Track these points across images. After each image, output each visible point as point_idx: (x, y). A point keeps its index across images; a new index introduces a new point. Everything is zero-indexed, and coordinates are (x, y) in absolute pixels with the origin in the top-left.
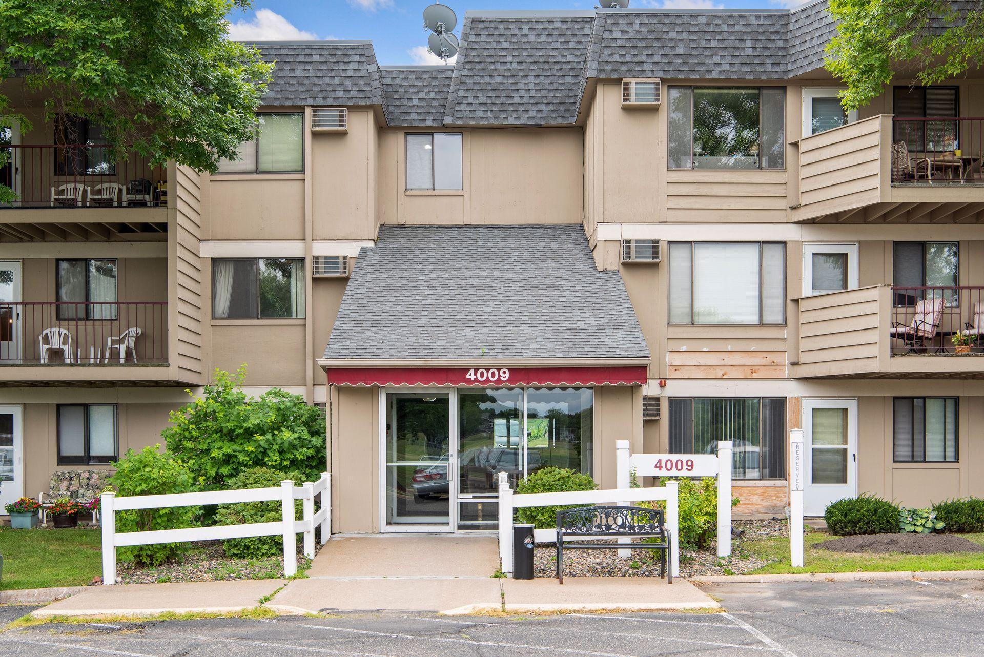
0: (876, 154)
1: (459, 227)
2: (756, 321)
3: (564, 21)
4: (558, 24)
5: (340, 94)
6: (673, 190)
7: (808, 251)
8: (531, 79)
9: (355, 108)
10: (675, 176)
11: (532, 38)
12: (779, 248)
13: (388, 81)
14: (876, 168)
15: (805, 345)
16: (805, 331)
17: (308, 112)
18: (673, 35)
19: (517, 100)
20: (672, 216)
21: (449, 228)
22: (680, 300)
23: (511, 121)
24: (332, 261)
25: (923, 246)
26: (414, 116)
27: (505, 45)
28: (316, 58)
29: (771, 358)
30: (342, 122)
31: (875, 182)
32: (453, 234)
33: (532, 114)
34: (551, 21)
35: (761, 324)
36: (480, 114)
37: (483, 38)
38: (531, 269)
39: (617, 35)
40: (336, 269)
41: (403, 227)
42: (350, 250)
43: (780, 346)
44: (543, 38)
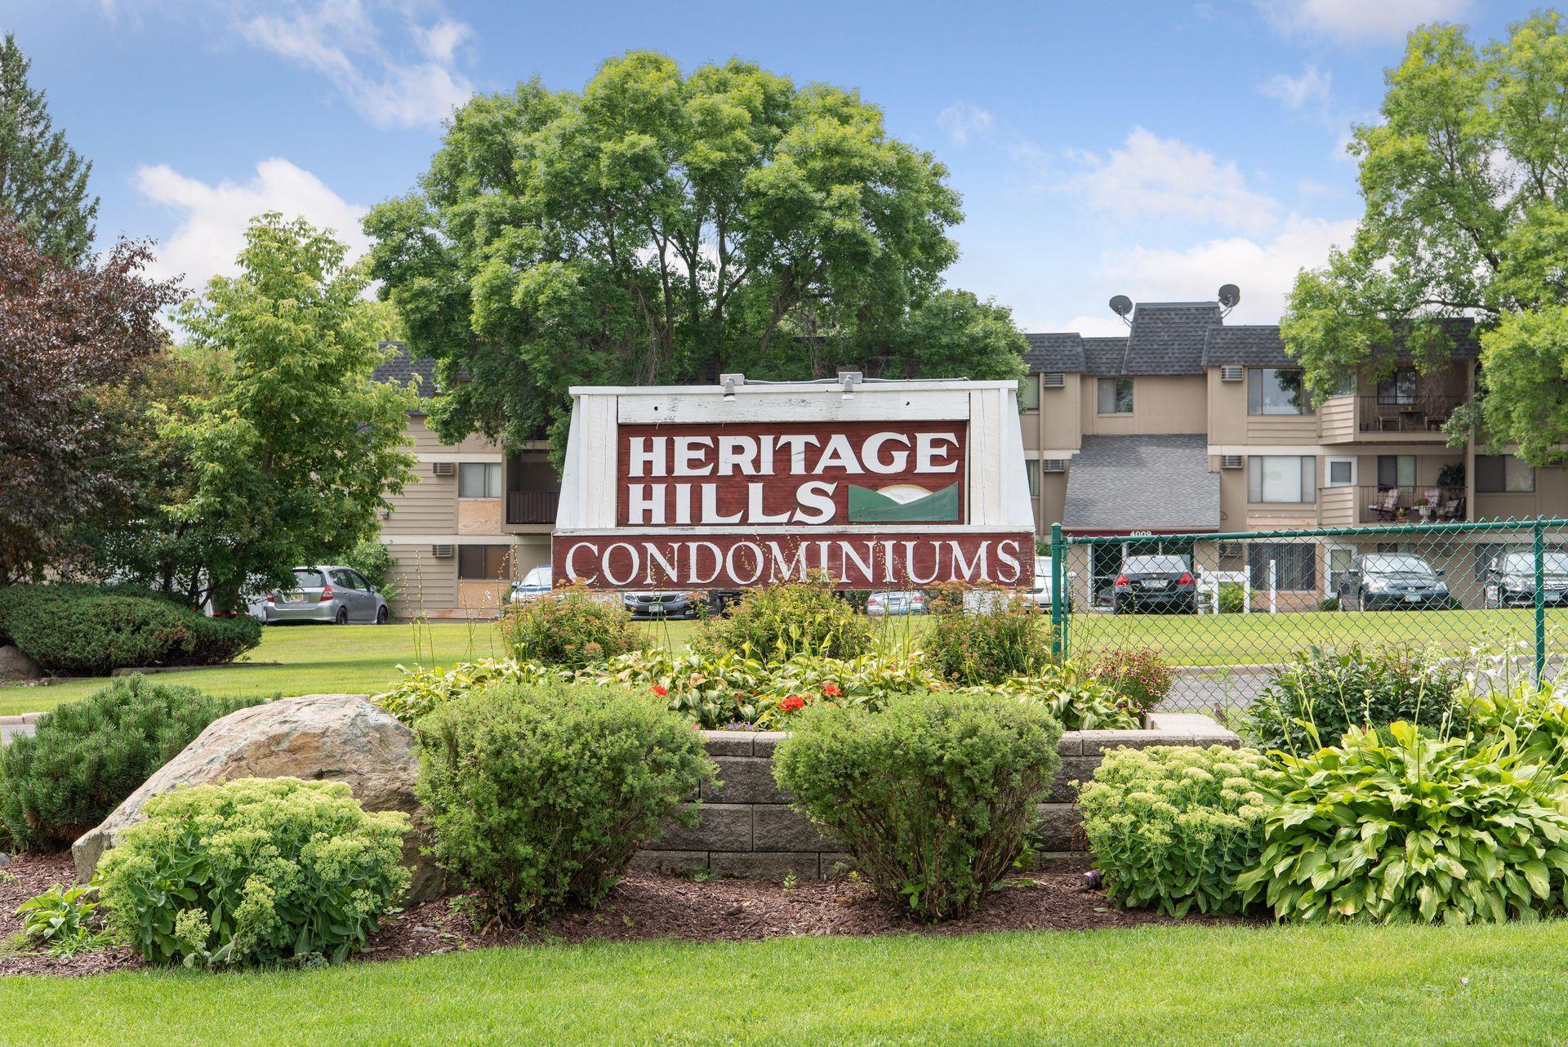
0: (1351, 415)
1: (1131, 436)
2: (1299, 500)
3: (1197, 309)
4: (1193, 311)
5: (1061, 365)
6: (1252, 427)
7: (1328, 461)
8: (1176, 346)
9: (1070, 373)
10: (1252, 419)
11: (1177, 320)
12: (1312, 460)
13: (1087, 347)
14: (1351, 423)
15: (1325, 514)
16: (1325, 507)
17: (1042, 375)
18: (1251, 340)
19: (1167, 359)
20: (1250, 441)
21: (1125, 437)
22: (1255, 489)
23: (1163, 372)
24: (1055, 462)
25: (1395, 458)
26: (1103, 369)
27: (1160, 325)
28: (1046, 344)
29: (1307, 521)
30: (1061, 382)
31: (1351, 430)
32: (1127, 442)
33: (1176, 368)
34: (1189, 309)
35: (1302, 502)
36: (1144, 368)
37: (1146, 321)
38: (1170, 470)
39: (1219, 341)
40: (1057, 467)
41: (1096, 436)
42: (1065, 455)
43: (1313, 515)
44: (1183, 320)
